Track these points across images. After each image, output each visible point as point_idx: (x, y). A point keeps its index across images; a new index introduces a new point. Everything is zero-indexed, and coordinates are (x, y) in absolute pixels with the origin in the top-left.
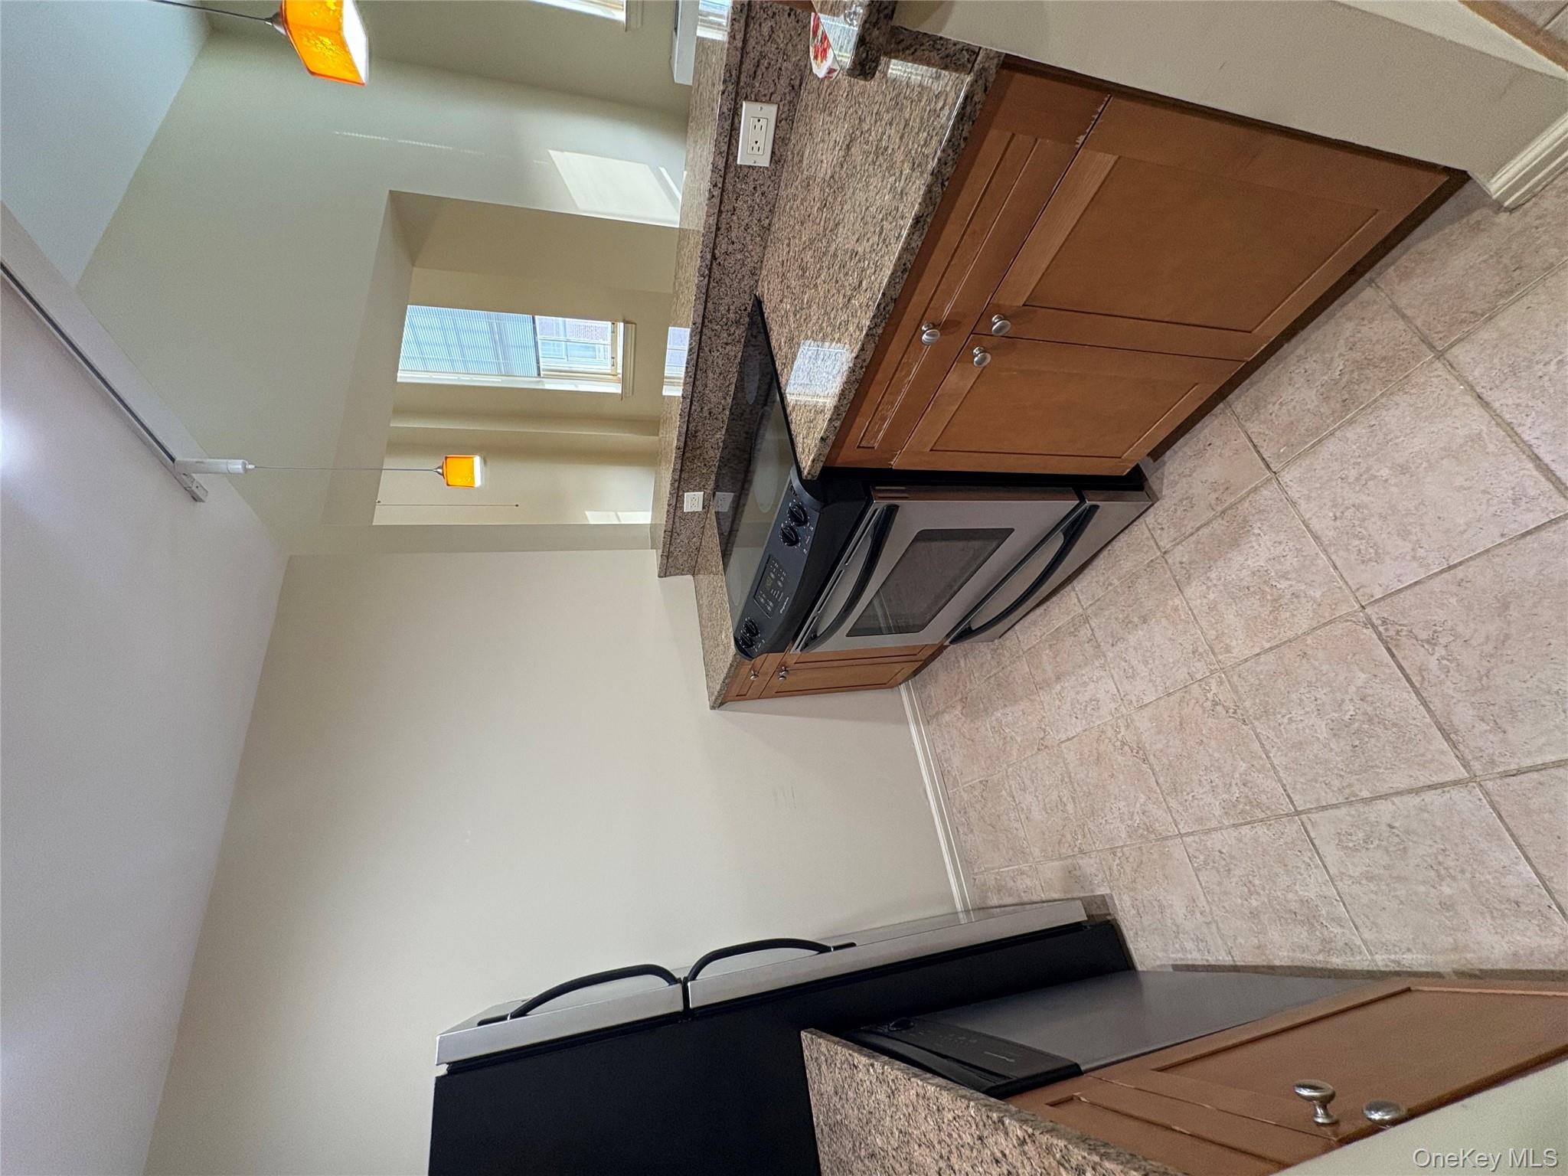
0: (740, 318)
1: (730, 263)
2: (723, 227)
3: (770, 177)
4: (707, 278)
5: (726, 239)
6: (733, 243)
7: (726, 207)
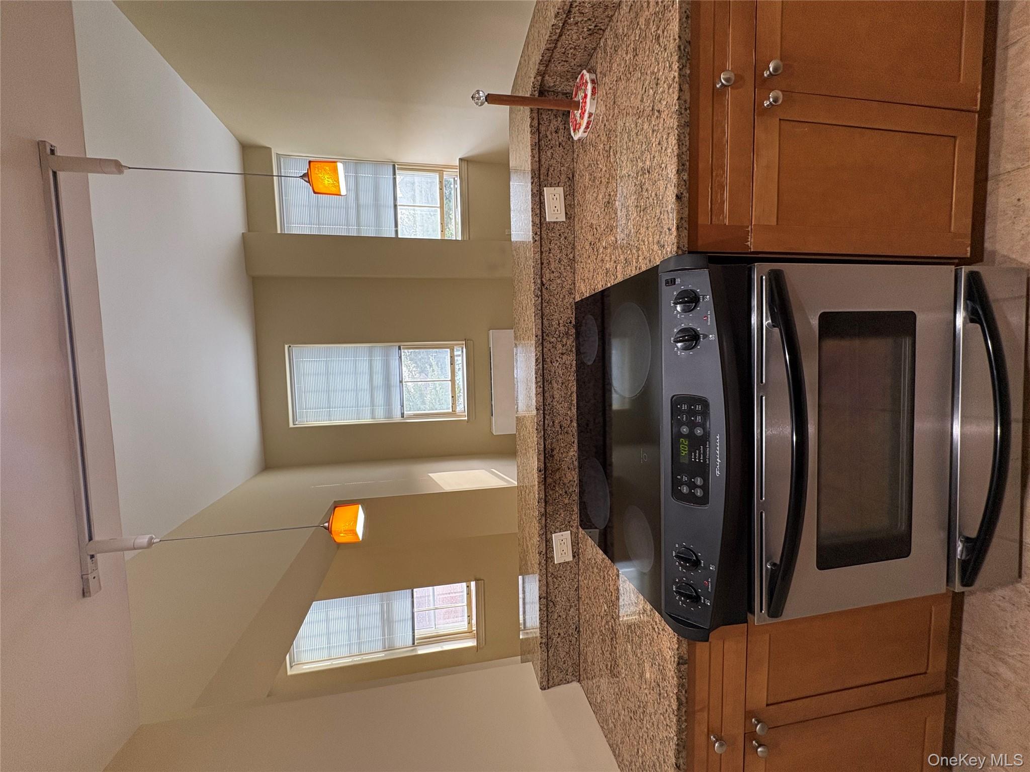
0: (568, 330)
1: (553, 287)
2: (545, 262)
3: (567, 227)
4: (540, 298)
5: (548, 270)
6: (553, 272)
7: (545, 249)
